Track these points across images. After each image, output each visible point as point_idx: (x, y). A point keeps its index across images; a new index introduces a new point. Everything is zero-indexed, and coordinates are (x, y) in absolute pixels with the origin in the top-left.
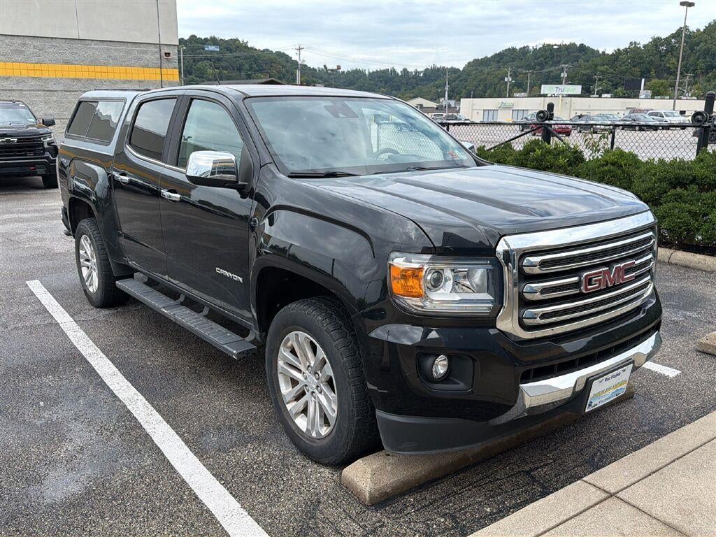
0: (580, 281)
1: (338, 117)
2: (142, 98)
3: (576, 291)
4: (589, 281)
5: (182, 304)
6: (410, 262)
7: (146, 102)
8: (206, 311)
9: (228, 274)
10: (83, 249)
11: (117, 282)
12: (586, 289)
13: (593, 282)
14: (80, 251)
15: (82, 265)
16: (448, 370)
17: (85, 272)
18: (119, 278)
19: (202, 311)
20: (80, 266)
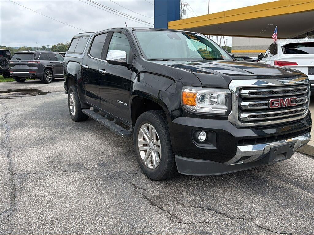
0: (268, 103)
1: (172, 39)
2: (95, 34)
3: (267, 107)
4: (273, 103)
5: (106, 118)
6: (191, 90)
7: (96, 36)
8: (114, 121)
9: (122, 103)
10: (71, 99)
11: (82, 110)
12: (271, 107)
13: (275, 104)
14: (70, 99)
15: (70, 105)
16: (206, 138)
17: (71, 107)
18: (83, 109)
19: (113, 121)
20: (69, 105)
